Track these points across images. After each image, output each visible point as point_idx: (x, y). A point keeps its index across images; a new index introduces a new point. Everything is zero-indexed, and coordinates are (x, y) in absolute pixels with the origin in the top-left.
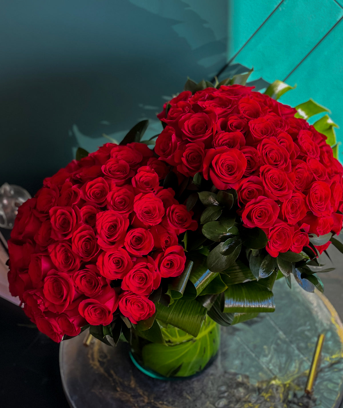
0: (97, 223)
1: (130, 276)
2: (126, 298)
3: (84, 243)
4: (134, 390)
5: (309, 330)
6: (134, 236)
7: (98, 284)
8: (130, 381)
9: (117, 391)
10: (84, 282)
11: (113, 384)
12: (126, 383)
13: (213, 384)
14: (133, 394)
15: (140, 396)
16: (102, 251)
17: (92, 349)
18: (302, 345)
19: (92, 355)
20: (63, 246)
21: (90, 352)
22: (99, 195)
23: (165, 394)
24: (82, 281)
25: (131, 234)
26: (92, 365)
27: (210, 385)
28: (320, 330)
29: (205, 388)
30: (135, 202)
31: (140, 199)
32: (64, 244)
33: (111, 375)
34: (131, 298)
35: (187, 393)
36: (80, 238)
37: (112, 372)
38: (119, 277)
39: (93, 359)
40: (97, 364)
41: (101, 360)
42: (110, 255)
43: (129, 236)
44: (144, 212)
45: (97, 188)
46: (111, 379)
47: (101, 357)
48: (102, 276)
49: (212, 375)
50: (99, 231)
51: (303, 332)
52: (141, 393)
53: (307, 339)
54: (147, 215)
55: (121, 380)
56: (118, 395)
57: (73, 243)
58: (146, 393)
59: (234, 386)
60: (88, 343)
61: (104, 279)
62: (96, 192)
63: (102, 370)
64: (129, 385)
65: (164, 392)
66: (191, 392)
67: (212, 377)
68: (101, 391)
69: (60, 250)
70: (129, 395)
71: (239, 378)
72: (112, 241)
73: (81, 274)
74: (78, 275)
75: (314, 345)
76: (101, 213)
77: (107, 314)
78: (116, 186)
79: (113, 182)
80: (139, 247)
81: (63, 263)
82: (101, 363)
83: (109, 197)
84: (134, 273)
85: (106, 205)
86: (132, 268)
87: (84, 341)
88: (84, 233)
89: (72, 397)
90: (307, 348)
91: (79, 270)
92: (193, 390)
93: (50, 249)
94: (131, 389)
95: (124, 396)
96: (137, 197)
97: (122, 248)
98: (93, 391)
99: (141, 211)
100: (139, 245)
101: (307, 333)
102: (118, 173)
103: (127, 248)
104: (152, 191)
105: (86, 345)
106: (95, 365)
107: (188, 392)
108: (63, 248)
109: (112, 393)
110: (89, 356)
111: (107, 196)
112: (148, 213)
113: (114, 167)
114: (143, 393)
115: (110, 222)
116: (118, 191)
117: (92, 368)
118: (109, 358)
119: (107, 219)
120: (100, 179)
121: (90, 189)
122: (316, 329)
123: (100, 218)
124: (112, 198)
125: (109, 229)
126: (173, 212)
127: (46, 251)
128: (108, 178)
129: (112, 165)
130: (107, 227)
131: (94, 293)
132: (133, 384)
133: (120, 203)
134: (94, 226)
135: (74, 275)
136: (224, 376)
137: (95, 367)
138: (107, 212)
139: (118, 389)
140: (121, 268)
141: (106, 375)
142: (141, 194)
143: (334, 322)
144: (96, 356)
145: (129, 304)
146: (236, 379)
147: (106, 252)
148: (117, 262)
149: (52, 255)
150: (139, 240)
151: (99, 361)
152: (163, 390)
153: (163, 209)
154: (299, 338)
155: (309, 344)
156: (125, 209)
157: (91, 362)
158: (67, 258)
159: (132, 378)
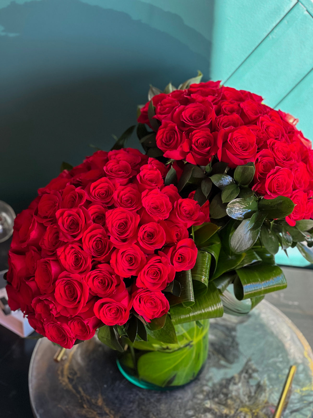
0: (107, 221)
1: (144, 272)
2: (140, 295)
3: (95, 242)
4: (101, 408)
5: (281, 362)
6: (145, 232)
7: (112, 283)
8: (98, 399)
9: (83, 407)
10: (96, 282)
11: (80, 401)
12: (93, 401)
13: (180, 408)
14: (99, 412)
15: (107, 414)
16: (114, 248)
17: (63, 365)
18: (273, 375)
19: (62, 372)
20: (72, 248)
21: (61, 368)
22: (104, 195)
23: (131, 414)
24: (94, 282)
25: (143, 229)
26: (61, 381)
27: (177, 408)
28: (292, 363)
29: (172, 411)
30: (143, 198)
31: (147, 195)
32: (73, 246)
33: (79, 392)
34: (145, 295)
35: (153, 414)
36: (90, 238)
37: (80, 389)
38: (134, 273)
39: (63, 375)
40: (66, 380)
41: (70, 377)
42: (123, 253)
43: (141, 231)
44: (152, 208)
45: (101, 188)
46: (78, 396)
47: (71, 373)
48: (116, 274)
49: (180, 398)
50: (110, 229)
51: (275, 363)
52: (107, 412)
53: (278, 370)
54: (155, 210)
55: (88, 397)
56: (84, 412)
57: (84, 244)
58: (112, 412)
59: (202, 411)
60: (59, 359)
61: (118, 277)
62: (100, 192)
63: (70, 386)
64: (96, 403)
65: (131, 411)
66: (157, 414)
67: (180, 401)
68: (67, 407)
69: (69, 252)
70: (95, 413)
71: (207, 403)
72: (124, 238)
73: (94, 274)
74: (90, 276)
75: (285, 377)
76: (110, 211)
77: (123, 313)
78: (120, 185)
79: (118, 181)
80: (153, 241)
81: (74, 265)
82: (71, 380)
83: (115, 196)
84: (148, 268)
85: (113, 204)
86: (146, 264)
87: (55, 357)
88: (94, 232)
89: (37, 411)
90: (278, 378)
91: (91, 270)
92: (160, 412)
93: (60, 251)
94: (98, 407)
95: (90, 413)
96: (144, 194)
97: (135, 244)
98: (59, 406)
99: (148, 206)
100: (151, 239)
101: (279, 365)
102: (122, 172)
103: (141, 243)
104: (157, 187)
105: (56, 361)
106: (64, 381)
107: (155, 414)
108: (73, 250)
109: (78, 409)
110: (59, 372)
111: (113, 195)
112: (156, 208)
113: (115, 168)
114: (110, 412)
115: (120, 220)
116: (123, 190)
117: (61, 383)
118: (78, 375)
119: (116, 217)
120: (104, 179)
121: (94, 190)
122: (288, 362)
123: (109, 216)
124: (118, 197)
125: (119, 226)
126: (180, 206)
127: (55, 254)
128: (112, 177)
129: (113, 166)
130: (118, 225)
131: (108, 293)
132: (100, 402)
133: (127, 201)
134: (104, 225)
135: (86, 275)
136: (192, 400)
137: (64, 384)
138: (116, 210)
139: (85, 406)
140: (135, 265)
141: (74, 391)
142: (147, 191)
143: (306, 356)
144: (66, 372)
145: (142, 302)
146: (204, 405)
147: (119, 250)
148: (130, 259)
149: (62, 258)
150: (151, 235)
151: (68, 378)
152: (130, 410)
153: (170, 204)
154: (270, 368)
155: (280, 376)
156: (133, 205)
157: (60, 378)
158: (77, 260)
159: (99, 395)
